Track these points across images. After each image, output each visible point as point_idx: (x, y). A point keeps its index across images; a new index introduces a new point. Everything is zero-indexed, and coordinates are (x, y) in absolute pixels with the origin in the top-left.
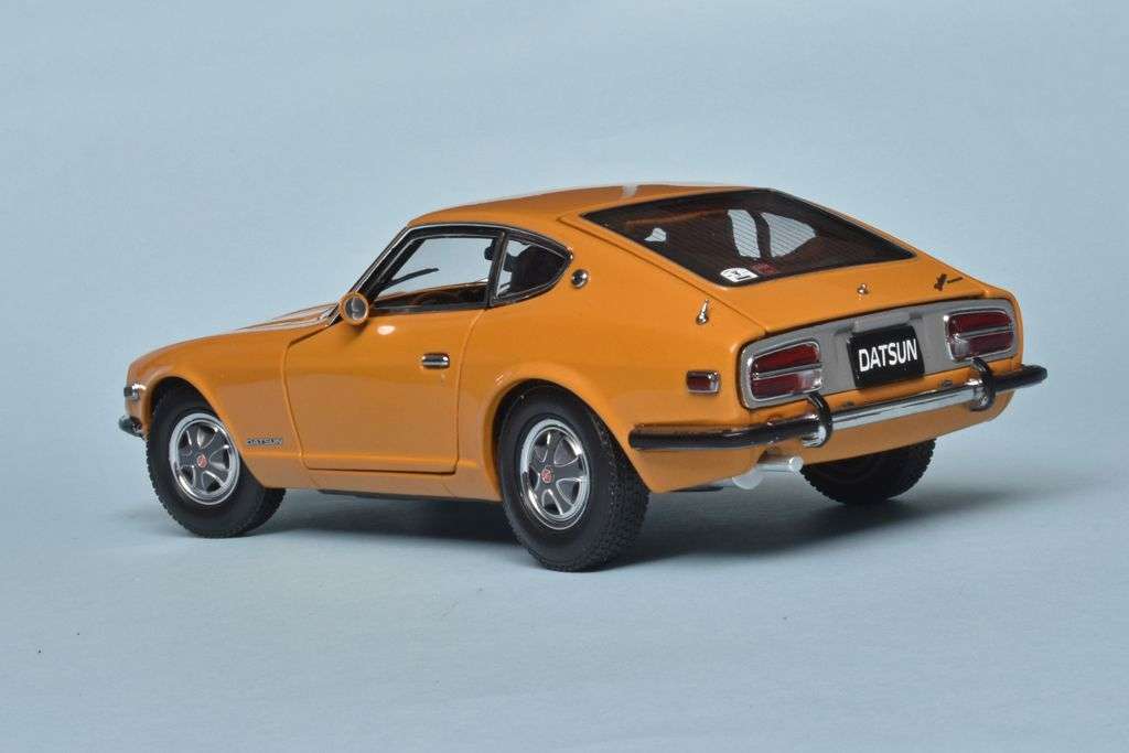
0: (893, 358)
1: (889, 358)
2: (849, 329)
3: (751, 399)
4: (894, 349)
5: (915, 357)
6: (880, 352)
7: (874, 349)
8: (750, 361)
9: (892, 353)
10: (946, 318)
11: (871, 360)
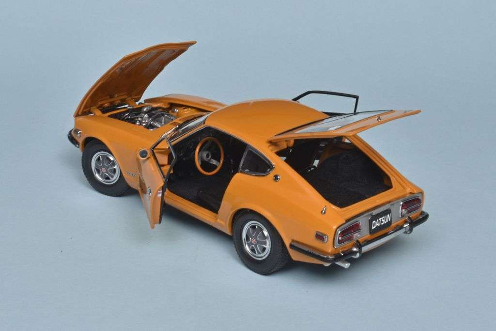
0: (383, 222)
1: (382, 222)
2: (371, 214)
3: (337, 245)
4: (384, 219)
5: (390, 220)
6: (379, 221)
7: (378, 220)
8: (339, 232)
9: (383, 220)
10: (401, 203)
11: (376, 224)
